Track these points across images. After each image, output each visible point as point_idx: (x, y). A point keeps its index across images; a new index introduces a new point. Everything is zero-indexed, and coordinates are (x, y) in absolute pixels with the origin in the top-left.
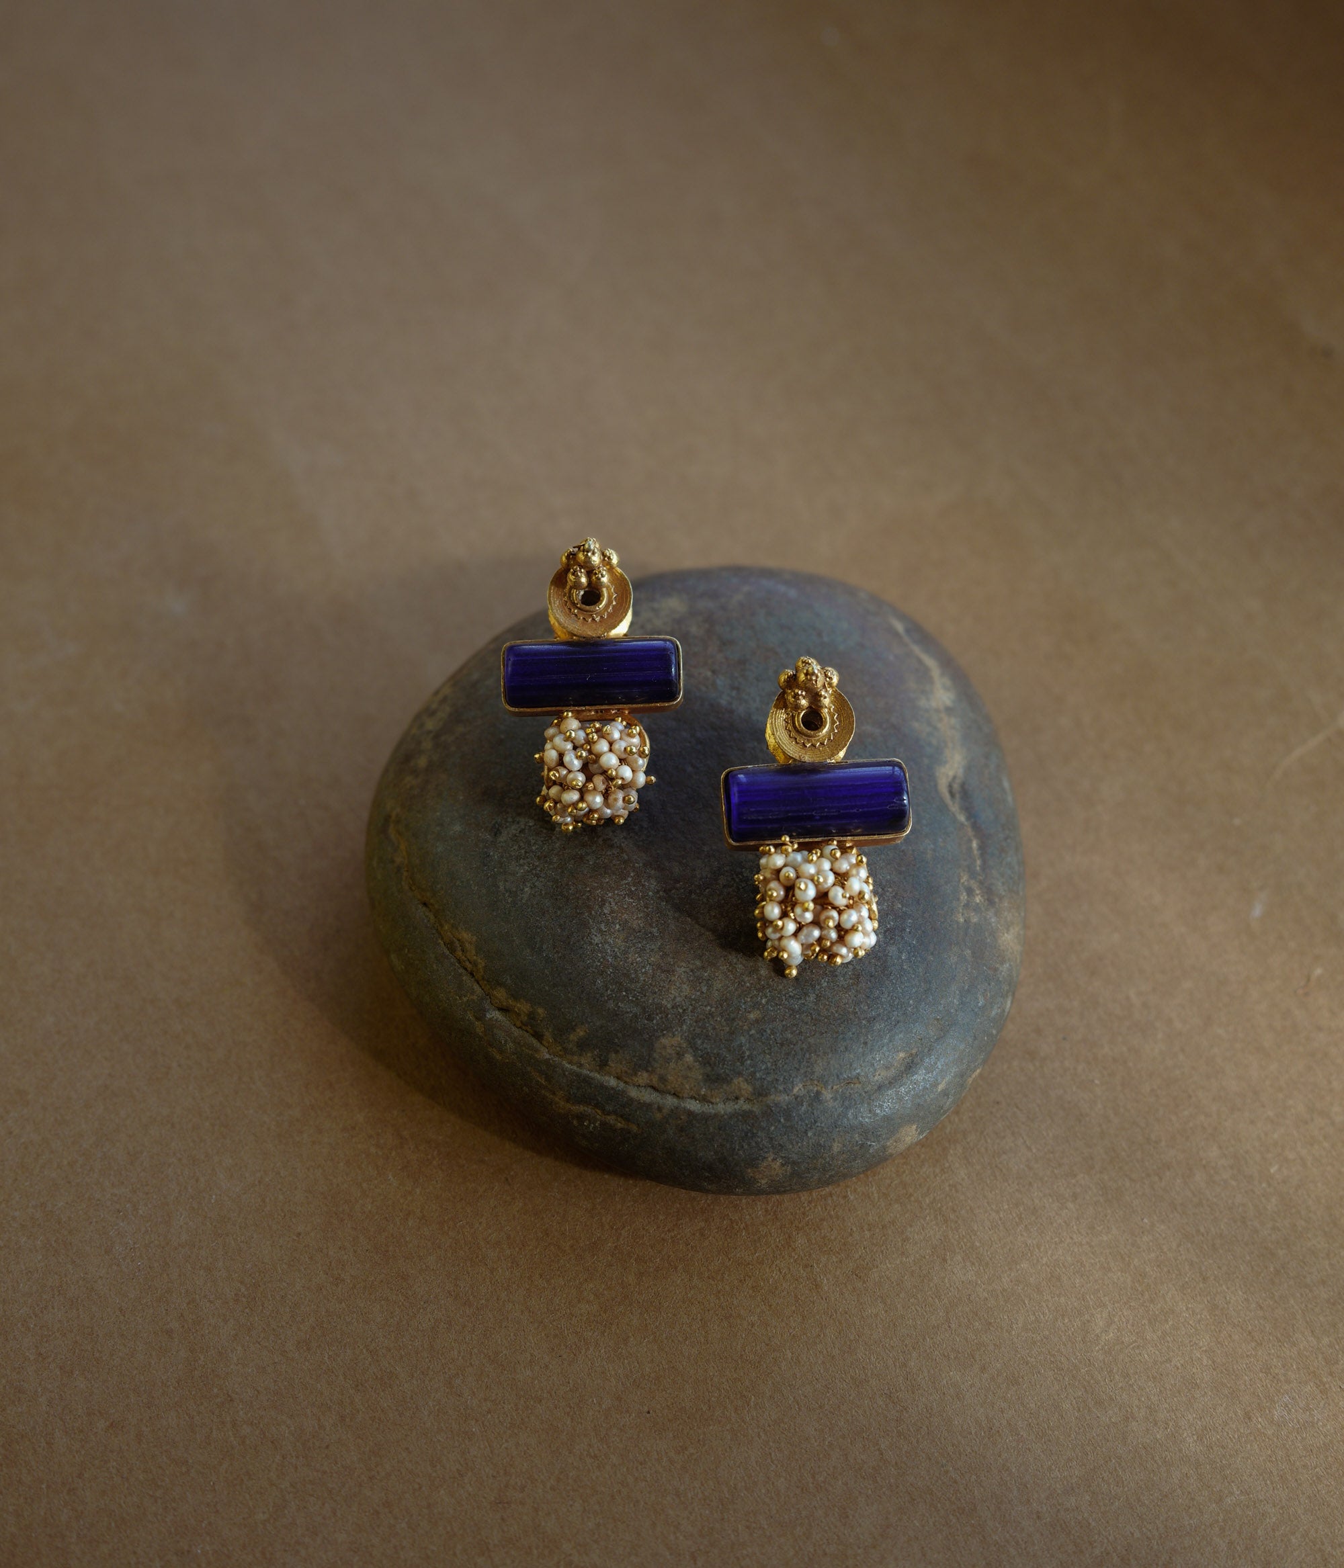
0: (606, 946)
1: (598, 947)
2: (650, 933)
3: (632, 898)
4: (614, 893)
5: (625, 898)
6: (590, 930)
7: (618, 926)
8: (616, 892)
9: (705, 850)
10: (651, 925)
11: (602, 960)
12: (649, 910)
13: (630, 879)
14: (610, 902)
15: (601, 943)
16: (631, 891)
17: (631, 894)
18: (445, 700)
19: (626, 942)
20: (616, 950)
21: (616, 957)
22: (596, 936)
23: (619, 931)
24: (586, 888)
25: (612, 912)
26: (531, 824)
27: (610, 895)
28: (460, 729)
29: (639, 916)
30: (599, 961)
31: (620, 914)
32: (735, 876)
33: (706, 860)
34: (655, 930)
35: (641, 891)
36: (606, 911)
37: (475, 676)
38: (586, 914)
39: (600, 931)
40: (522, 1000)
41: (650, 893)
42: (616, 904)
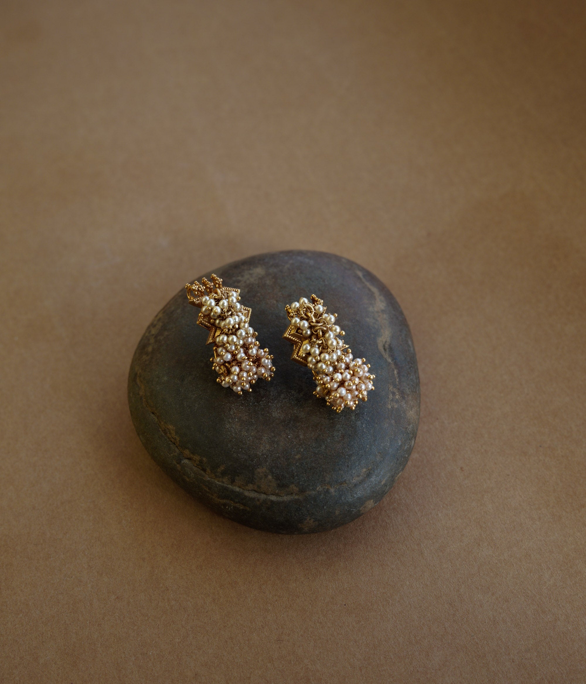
0: (232, 429)
1: (228, 429)
2: (251, 422)
3: (243, 406)
4: (235, 405)
5: (240, 406)
6: (225, 422)
7: (237, 420)
8: (236, 404)
9: (275, 382)
10: (252, 419)
11: (230, 435)
12: (251, 411)
13: (242, 398)
14: (233, 409)
15: (230, 428)
16: (242, 403)
17: (242, 405)
18: (159, 320)
19: (241, 427)
20: (236, 430)
21: (236, 434)
22: (227, 424)
23: (237, 422)
24: (222, 403)
25: (234, 413)
26: (197, 375)
27: (233, 405)
28: (166, 333)
29: (246, 414)
30: (229, 436)
31: (237, 414)
32: (288, 394)
33: (275, 387)
34: (253, 420)
35: (247, 403)
36: (231, 413)
37: (173, 308)
38: (223, 415)
39: (229, 422)
40: (196, 455)
41: (251, 404)
42: (236, 409)
